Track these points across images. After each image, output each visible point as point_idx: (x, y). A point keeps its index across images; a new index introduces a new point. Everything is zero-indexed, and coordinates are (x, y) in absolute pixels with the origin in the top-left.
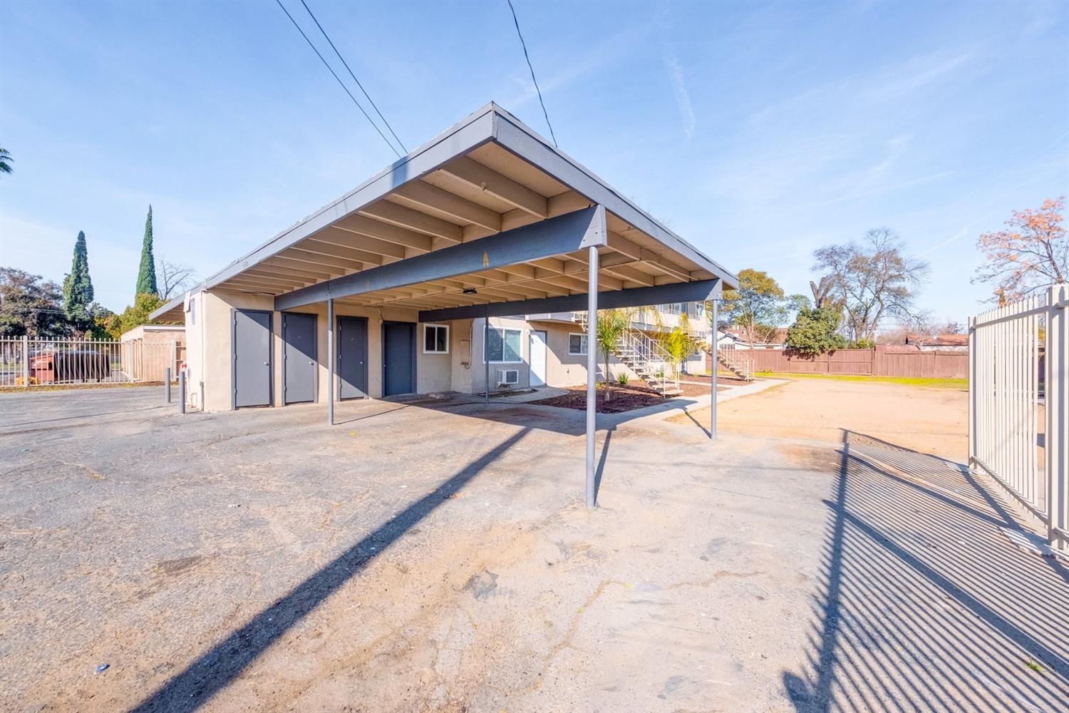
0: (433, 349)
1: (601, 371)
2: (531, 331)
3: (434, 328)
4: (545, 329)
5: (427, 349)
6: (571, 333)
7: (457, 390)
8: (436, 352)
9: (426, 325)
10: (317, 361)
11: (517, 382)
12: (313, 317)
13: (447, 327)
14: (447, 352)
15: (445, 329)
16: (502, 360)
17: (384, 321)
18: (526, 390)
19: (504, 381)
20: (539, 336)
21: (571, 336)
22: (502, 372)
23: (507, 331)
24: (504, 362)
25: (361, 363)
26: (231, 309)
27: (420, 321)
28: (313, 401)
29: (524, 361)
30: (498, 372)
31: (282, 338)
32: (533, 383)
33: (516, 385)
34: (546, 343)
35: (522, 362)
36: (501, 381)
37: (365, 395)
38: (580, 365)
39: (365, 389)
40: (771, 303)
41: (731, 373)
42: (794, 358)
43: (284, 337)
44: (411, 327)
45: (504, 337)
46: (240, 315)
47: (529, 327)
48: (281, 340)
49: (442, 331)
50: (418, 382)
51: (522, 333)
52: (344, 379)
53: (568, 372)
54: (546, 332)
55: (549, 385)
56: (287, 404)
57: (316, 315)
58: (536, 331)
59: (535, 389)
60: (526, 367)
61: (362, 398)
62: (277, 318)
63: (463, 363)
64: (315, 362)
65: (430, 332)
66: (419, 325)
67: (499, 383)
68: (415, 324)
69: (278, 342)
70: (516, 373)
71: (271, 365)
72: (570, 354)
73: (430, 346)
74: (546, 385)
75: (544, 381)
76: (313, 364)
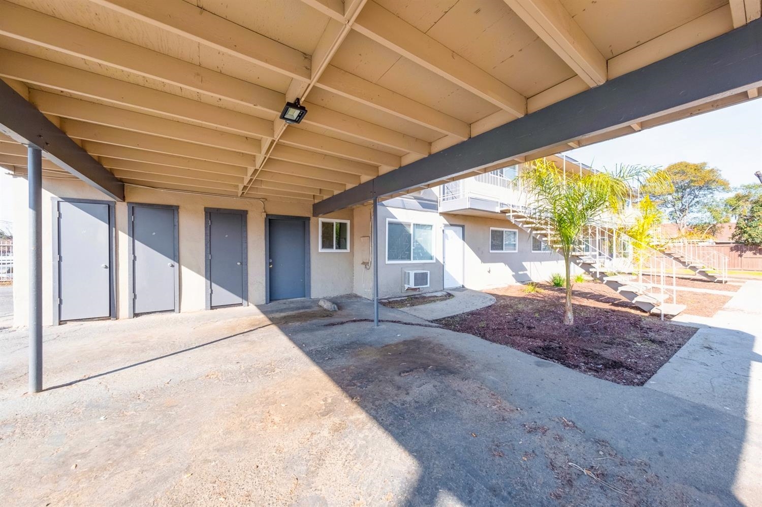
0: (331, 247)
1: (526, 270)
2: (446, 226)
3: (332, 224)
4: (462, 224)
5: (324, 246)
6: (492, 228)
7: (359, 294)
8: (334, 250)
9: (321, 220)
10: (179, 262)
11: (428, 285)
12: (172, 210)
13: (348, 222)
14: (348, 250)
15: (345, 224)
16: (409, 258)
17: (267, 215)
18: (439, 294)
19: (412, 285)
20: (455, 232)
21: (493, 231)
22: (409, 273)
23: (417, 226)
24: (412, 261)
25: (239, 264)
26: (52, 198)
27: (314, 216)
28: (173, 310)
29: (436, 259)
30: (405, 272)
31: (129, 235)
32: (448, 285)
33: (427, 288)
34: (464, 239)
35: (434, 261)
36: (409, 284)
37: (245, 302)
38: (502, 264)
39: (244, 294)
40: (709, 196)
41: (692, 272)
42: (749, 254)
43: (133, 233)
44: (302, 223)
45: (412, 232)
46: (65, 206)
47: (443, 221)
48: (127, 236)
49: (342, 227)
50: (312, 285)
51: (434, 228)
52: (215, 283)
53: (489, 272)
54: (463, 227)
55: (466, 286)
56: (136, 315)
57: (177, 207)
58: (451, 225)
59: (450, 292)
60: (440, 267)
61: (241, 304)
62: (122, 210)
63: (363, 263)
64: (176, 265)
65: (327, 227)
66: (313, 220)
67: (407, 286)
68: (309, 219)
69: (124, 239)
70: (426, 274)
71: (112, 267)
72: (491, 251)
73: (327, 243)
74: (463, 287)
75: (460, 284)
76: (173, 266)
